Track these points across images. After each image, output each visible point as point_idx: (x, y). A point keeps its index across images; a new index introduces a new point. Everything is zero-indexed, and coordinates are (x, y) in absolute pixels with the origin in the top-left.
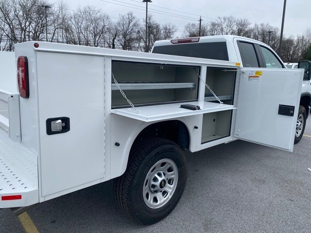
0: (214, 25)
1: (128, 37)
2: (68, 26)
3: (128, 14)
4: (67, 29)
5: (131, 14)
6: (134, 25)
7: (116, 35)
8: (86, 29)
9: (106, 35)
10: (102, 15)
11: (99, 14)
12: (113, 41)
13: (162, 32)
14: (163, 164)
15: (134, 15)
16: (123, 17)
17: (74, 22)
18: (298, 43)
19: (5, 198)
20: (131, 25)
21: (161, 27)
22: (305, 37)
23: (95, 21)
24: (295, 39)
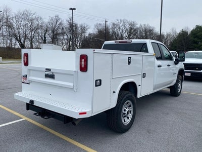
0: (114, 24)
1: (55, 33)
2: (11, 23)
3: (56, 16)
4: (10, 26)
5: (58, 17)
6: (60, 24)
7: (46, 31)
8: (25, 26)
9: (39, 31)
10: (37, 17)
11: (34, 16)
12: (45, 34)
13: (79, 29)
14: (128, 103)
15: (59, 17)
16: (52, 18)
17: (15, 21)
18: (167, 37)
19: (80, 114)
20: (58, 24)
21: (79, 26)
22: (171, 33)
23: (32, 20)
24: (165, 34)
